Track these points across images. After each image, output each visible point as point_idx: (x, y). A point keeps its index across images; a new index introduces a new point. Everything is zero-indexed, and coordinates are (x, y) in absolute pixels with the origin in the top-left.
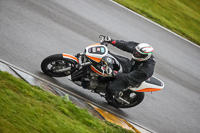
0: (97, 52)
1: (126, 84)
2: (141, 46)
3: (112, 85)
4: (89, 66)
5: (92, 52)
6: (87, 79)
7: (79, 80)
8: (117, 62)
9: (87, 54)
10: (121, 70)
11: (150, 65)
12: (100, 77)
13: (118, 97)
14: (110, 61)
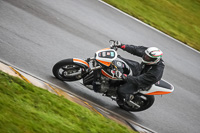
0: (107, 57)
1: (136, 87)
2: (150, 50)
3: (122, 89)
4: (99, 69)
5: (101, 56)
6: (98, 83)
7: (90, 83)
8: (127, 66)
9: (98, 58)
10: (131, 73)
11: (159, 69)
12: (110, 81)
13: (128, 100)
14: (120, 65)
